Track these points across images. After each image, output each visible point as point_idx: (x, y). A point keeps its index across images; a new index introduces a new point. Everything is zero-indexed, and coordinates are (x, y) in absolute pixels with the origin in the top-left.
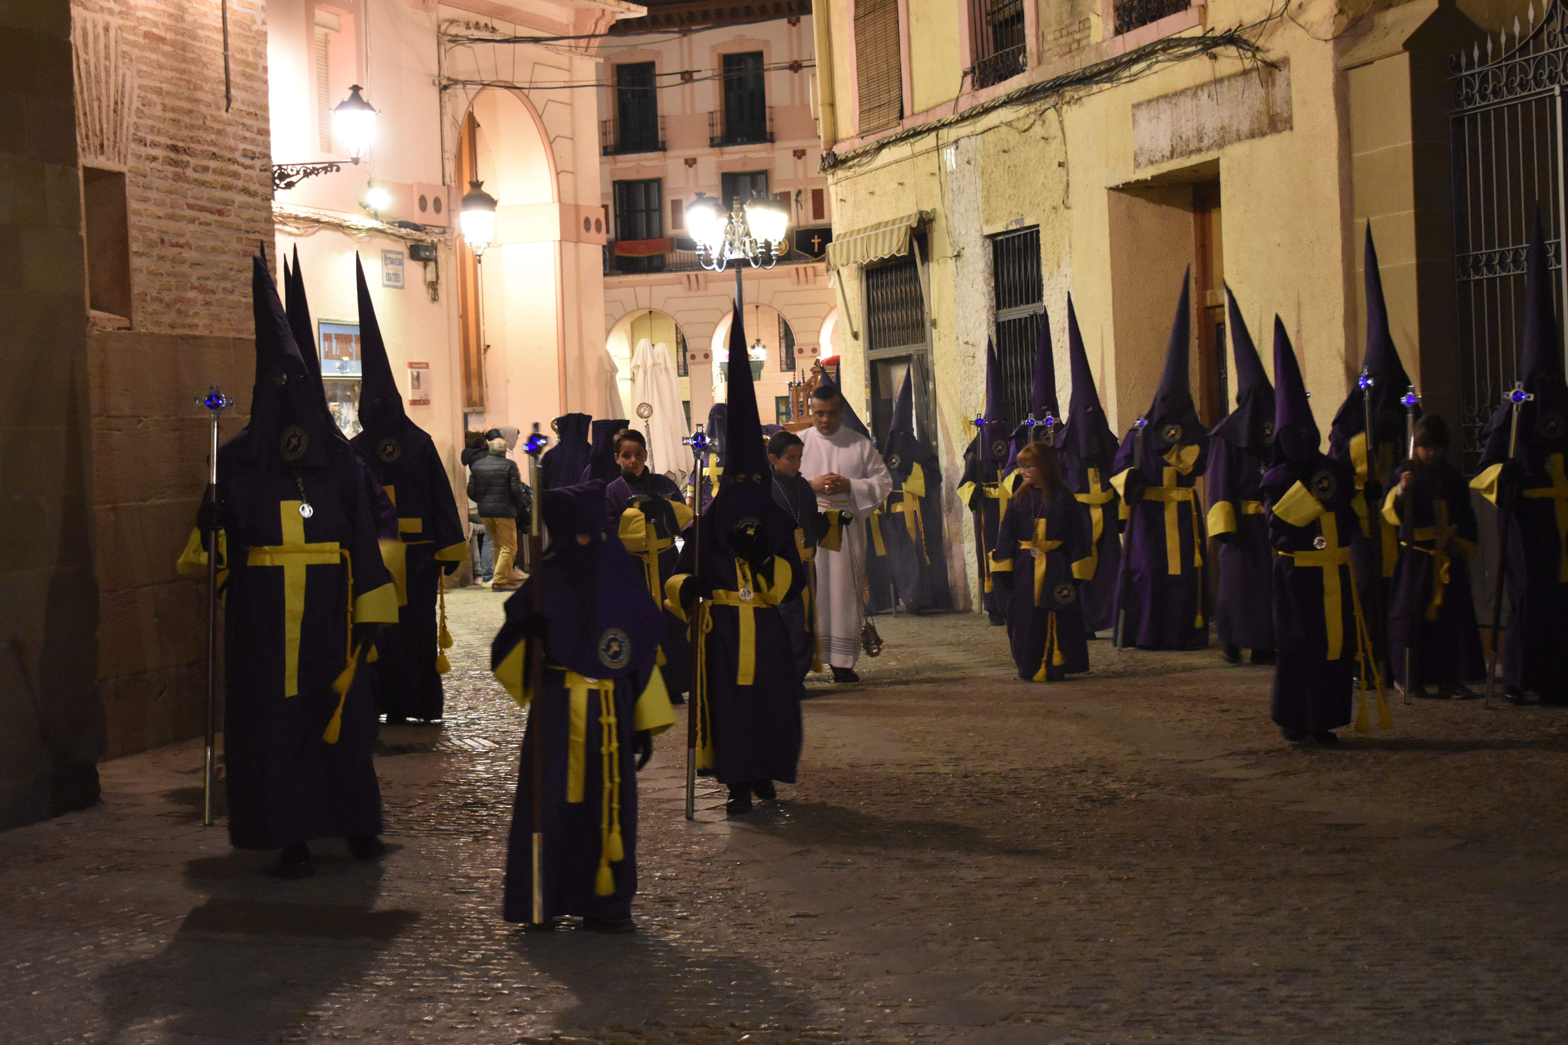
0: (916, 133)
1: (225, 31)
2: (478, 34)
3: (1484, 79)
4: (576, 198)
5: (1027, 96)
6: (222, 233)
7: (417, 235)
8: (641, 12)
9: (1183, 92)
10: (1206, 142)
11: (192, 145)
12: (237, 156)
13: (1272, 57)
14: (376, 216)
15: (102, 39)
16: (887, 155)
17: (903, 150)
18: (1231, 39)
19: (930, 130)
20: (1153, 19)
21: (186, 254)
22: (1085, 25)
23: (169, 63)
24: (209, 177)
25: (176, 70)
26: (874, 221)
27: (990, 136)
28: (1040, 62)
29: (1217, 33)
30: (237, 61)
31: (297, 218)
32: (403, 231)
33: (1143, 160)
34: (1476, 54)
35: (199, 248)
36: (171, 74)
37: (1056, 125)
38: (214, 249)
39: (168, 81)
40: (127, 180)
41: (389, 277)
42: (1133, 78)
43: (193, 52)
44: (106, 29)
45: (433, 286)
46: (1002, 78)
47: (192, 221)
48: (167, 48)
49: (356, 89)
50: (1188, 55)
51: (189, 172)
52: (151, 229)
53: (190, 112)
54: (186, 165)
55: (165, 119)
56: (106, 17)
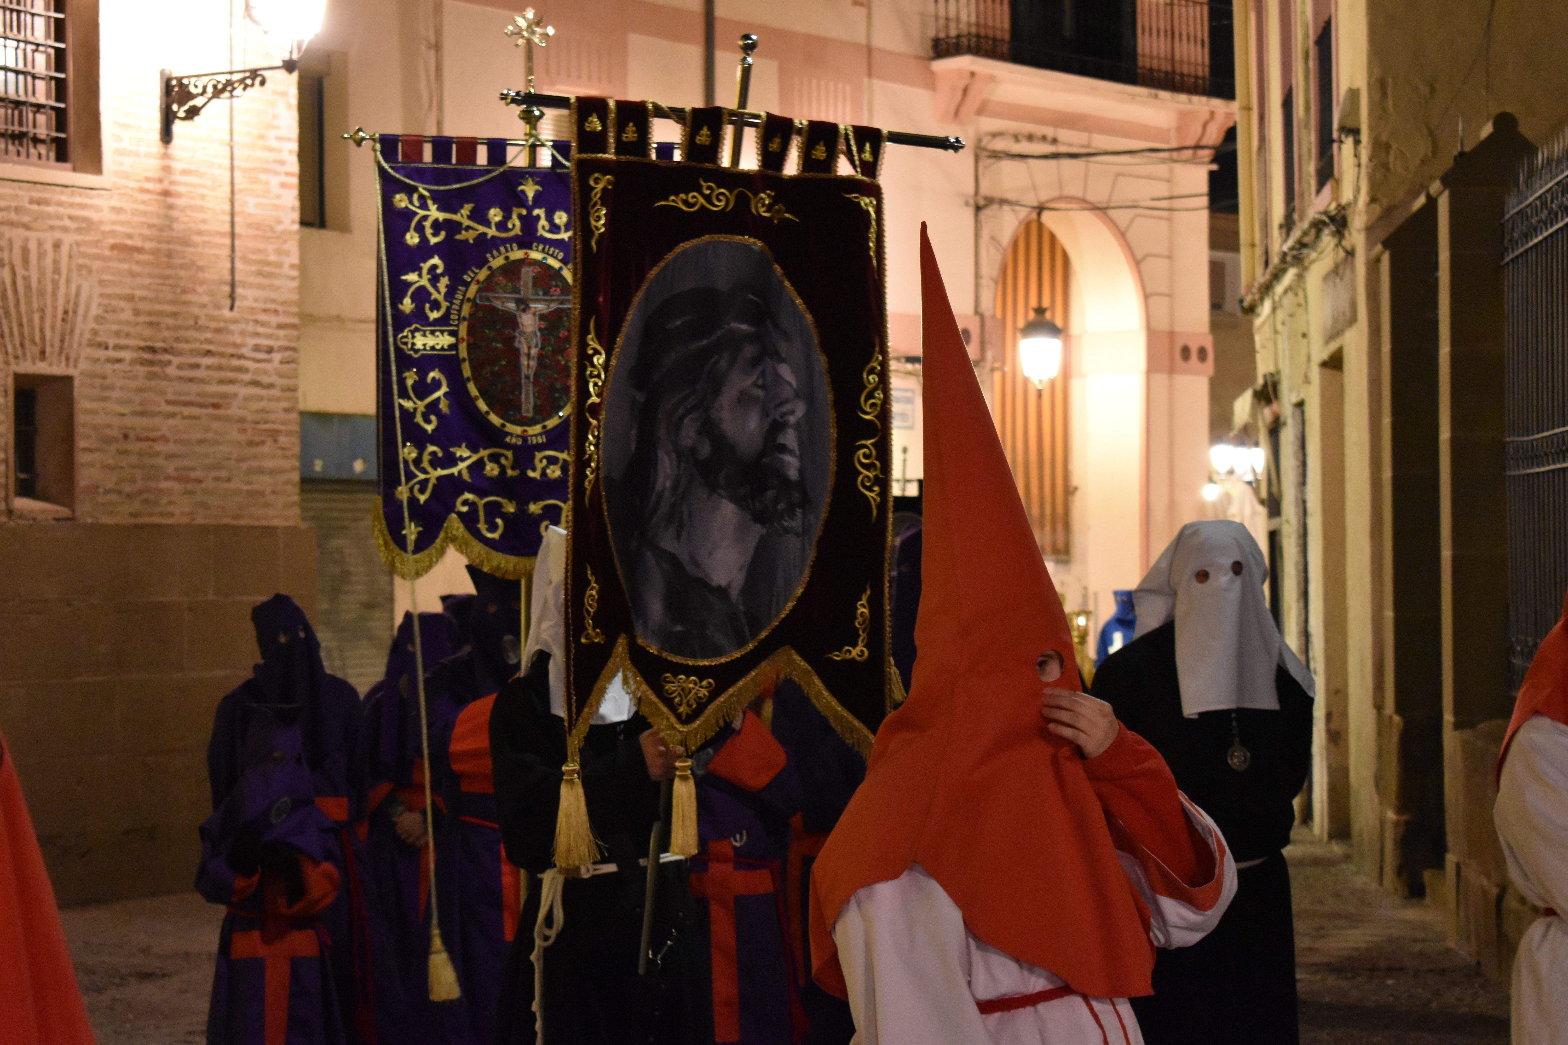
1: (233, 235)
2: (1031, 149)
4: (1172, 322)
6: (216, 425)
11: (175, 345)
12: (245, 351)
15: (50, 256)
21: (158, 447)
23: (148, 270)
24: (200, 373)
25: (159, 277)
30: (246, 261)
35: (180, 441)
36: (147, 281)
38: (202, 442)
39: (147, 287)
40: (76, 382)
43: (184, 258)
44: (57, 246)
47: (173, 415)
48: (144, 257)
51: (171, 371)
52: (109, 426)
53: (174, 315)
54: (166, 363)
55: (137, 324)
56: (58, 235)
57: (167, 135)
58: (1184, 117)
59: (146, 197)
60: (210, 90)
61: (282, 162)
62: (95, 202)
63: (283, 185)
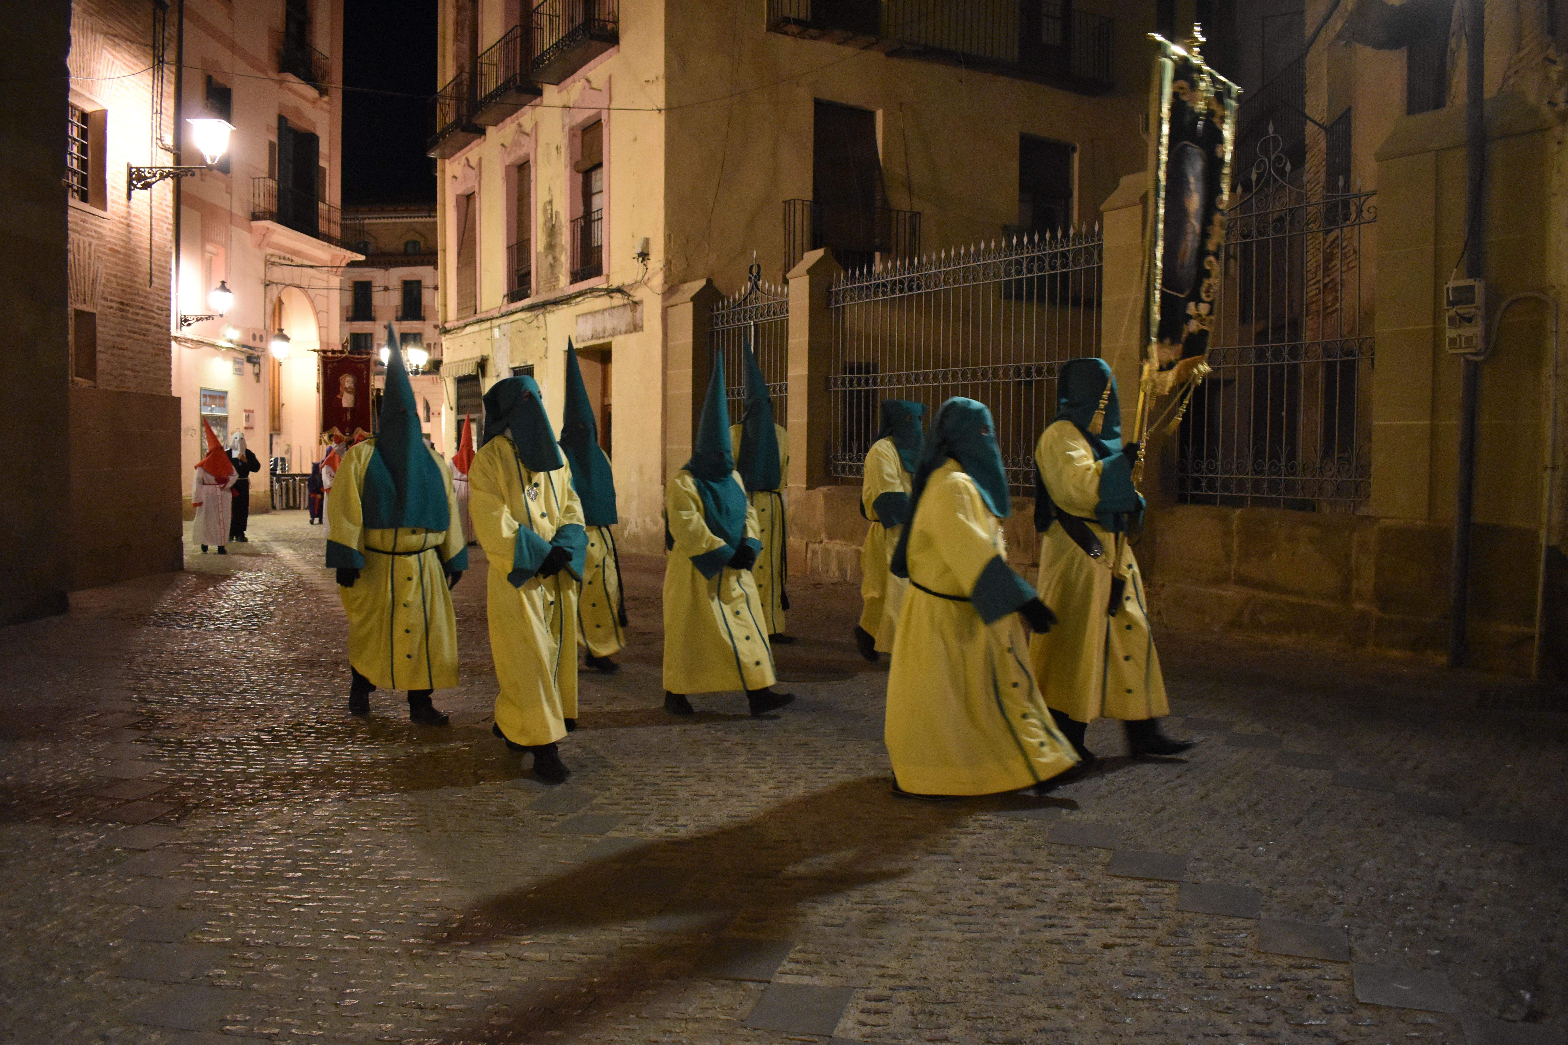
0: (481, 321)
1: (151, 250)
2: (284, 262)
3: (723, 316)
4: (328, 339)
5: (531, 308)
7: (250, 351)
8: (362, 258)
9: (598, 311)
10: (607, 334)
11: (131, 302)
12: (154, 309)
13: (636, 299)
14: (231, 341)
15: (87, 249)
16: (469, 329)
17: (476, 328)
18: (619, 290)
19: (488, 320)
20: (587, 278)
21: (126, 353)
22: (557, 279)
23: (122, 263)
24: (139, 318)
25: (125, 267)
26: (461, 358)
27: (514, 325)
28: (537, 293)
29: (614, 287)
30: (156, 265)
31: (192, 340)
32: (244, 349)
33: (580, 339)
34: (720, 305)
35: (132, 351)
36: (122, 268)
37: (543, 322)
38: (140, 352)
39: (121, 271)
40: (97, 317)
41: (236, 370)
42: (577, 304)
43: (134, 259)
44: (90, 245)
45: (258, 375)
46: (521, 299)
47: (129, 338)
48: (121, 256)
49: (223, 283)
50: (600, 296)
51: (130, 315)
52: (108, 341)
53: (131, 287)
54: (128, 311)
55: (118, 290)
56: (91, 239)
57: (129, 197)
58: (334, 256)
59: (121, 226)
60: (158, 175)
61: (167, 218)
62: (104, 225)
63: (168, 229)
